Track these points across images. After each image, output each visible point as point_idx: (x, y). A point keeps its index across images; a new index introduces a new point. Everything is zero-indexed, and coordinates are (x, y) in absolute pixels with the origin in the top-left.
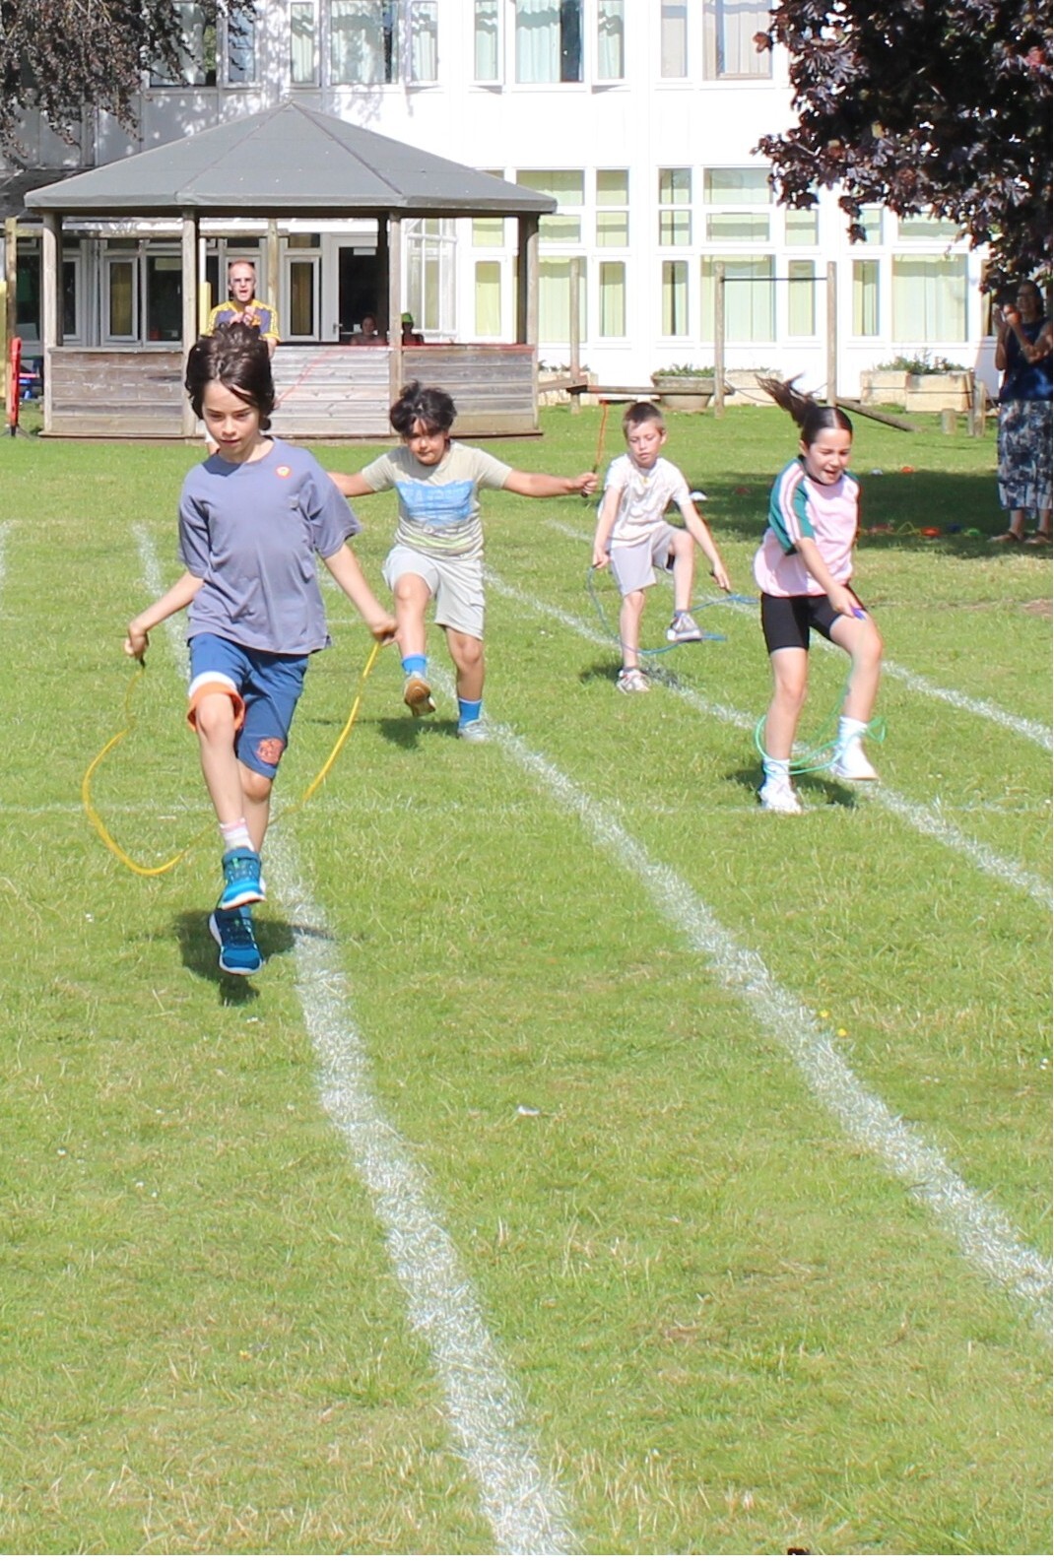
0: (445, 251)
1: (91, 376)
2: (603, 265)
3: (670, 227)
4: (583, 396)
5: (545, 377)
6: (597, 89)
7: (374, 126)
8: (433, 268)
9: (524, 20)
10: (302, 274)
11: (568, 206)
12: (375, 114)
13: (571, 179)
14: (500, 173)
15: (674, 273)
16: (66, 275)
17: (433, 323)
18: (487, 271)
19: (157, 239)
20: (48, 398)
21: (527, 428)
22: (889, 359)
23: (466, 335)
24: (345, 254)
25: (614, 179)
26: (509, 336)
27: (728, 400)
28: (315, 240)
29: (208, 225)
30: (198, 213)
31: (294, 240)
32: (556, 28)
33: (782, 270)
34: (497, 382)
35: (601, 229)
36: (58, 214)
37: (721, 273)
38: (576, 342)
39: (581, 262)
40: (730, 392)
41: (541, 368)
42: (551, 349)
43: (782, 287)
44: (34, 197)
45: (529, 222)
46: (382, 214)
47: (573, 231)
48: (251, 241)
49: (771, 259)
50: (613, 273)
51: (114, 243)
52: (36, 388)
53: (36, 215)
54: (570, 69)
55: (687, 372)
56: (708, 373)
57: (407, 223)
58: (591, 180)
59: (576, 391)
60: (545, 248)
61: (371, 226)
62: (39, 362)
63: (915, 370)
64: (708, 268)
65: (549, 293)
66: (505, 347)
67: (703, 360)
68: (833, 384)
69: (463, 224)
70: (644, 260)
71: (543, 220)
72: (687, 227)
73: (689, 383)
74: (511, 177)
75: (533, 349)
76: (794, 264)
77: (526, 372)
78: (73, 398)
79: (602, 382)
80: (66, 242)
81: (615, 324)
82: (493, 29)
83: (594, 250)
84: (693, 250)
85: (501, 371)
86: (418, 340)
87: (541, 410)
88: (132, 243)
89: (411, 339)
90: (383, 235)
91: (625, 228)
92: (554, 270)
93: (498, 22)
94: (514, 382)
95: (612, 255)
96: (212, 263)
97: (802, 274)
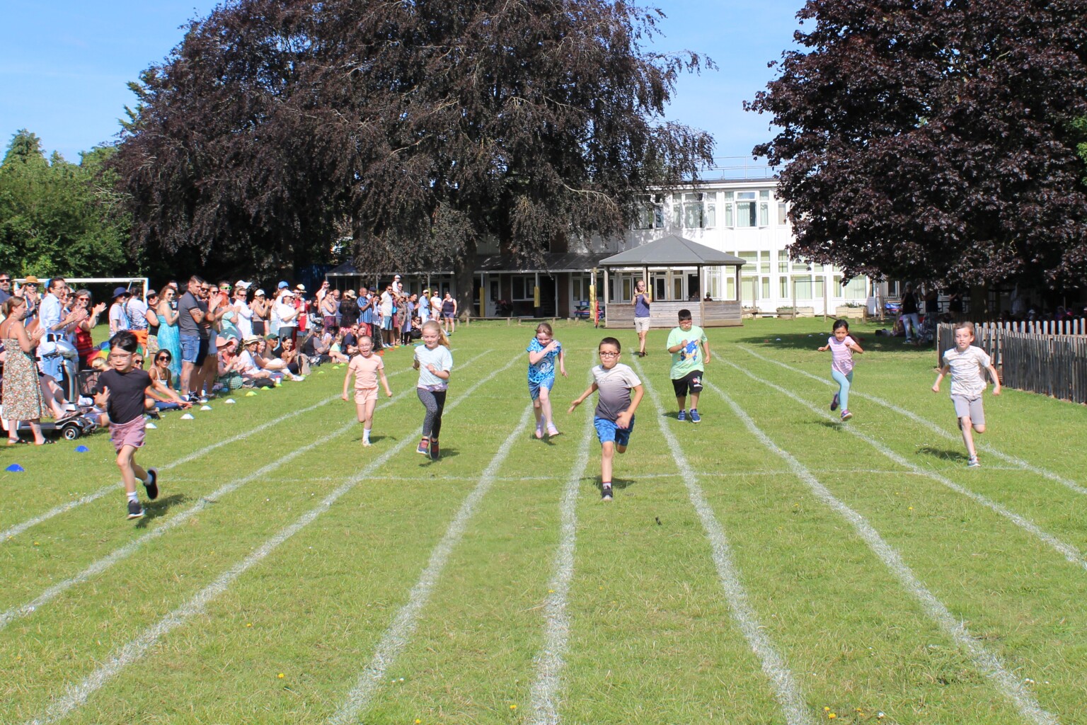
0: (718, 275)
1: (618, 311)
2: (763, 278)
3: (782, 267)
4: (757, 316)
5: (746, 310)
6: (760, 228)
7: (694, 240)
8: (714, 280)
9: (739, 207)
10: (678, 282)
11: (750, 261)
12: (694, 236)
13: (753, 254)
14: (733, 253)
15: (783, 280)
16: (611, 283)
17: (714, 295)
18: (730, 280)
19: (636, 273)
20: (606, 318)
21: (739, 323)
22: (844, 304)
23: (725, 298)
24: (690, 276)
25: (766, 254)
26: (735, 299)
27: (797, 316)
28: (681, 272)
29: (649, 269)
30: (647, 266)
31: (675, 272)
32: (749, 210)
33: (814, 279)
34: (730, 311)
35: (762, 267)
36: (608, 267)
37: (795, 280)
38: (755, 299)
39: (756, 278)
40: (798, 313)
41: (746, 307)
42: (746, 302)
43: (814, 284)
44: (602, 262)
45: (739, 267)
46: (699, 265)
47: (754, 268)
48: (663, 273)
49: (810, 276)
50: (766, 280)
51: (624, 274)
52: (603, 315)
53: (603, 266)
54: (753, 222)
55: (786, 308)
56: (792, 308)
57: (705, 268)
58: (759, 254)
59: (755, 314)
60: (744, 273)
61: (696, 268)
62: (604, 308)
63: (850, 306)
64: (792, 278)
65: (746, 287)
66: (733, 302)
67: (791, 305)
68: (826, 310)
69: (724, 267)
70: (775, 276)
71: (743, 266)
72: (787, 267)
73: (787, 311)
74: (736, 255)
75: (740, 302)
76: (817, 277)
77: (738, 308)
78: (613, 317)
79: (763, 311)
80: (611, 274)
81: (767, 295)
82: (731, 210)
83: (760, 274)
84: (789, 273)
85: (732, 308)
86: (711, 300)
87: (743, 319)
88: (629, 274)
89: (708, 299)
90: (699, 270)
91: (769, 267)
92: (748, 279)
93: (732, 208)
94: (735, 311)
95: (766, 275)
96: (652, 279)
97: (820, 279)
